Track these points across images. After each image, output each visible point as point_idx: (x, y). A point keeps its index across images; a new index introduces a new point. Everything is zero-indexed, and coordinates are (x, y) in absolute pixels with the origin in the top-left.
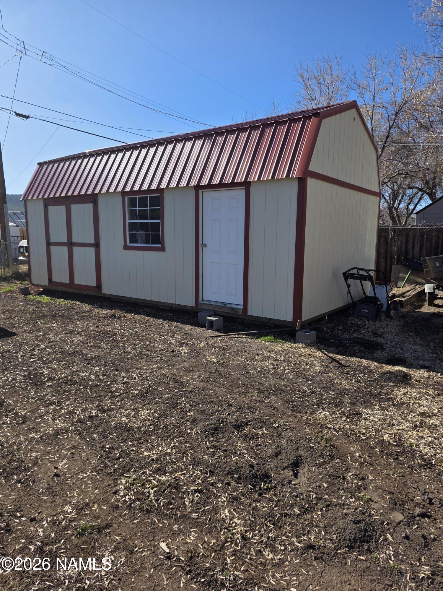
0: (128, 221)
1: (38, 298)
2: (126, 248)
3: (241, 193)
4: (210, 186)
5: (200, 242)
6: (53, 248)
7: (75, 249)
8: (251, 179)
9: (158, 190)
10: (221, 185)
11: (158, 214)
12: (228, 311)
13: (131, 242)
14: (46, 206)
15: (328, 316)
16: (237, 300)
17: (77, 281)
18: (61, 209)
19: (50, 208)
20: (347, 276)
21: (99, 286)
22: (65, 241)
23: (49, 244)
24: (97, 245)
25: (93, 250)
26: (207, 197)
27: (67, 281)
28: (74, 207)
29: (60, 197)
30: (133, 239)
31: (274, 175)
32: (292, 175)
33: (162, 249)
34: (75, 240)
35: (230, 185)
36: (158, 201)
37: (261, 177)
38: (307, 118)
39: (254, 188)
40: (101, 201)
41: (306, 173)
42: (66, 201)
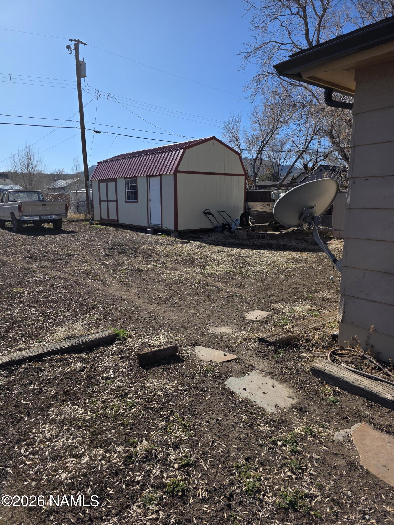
0: (127, 190)
1: (96, 226)
2: (126, 202)
3: (159, 178)
4: (150, 176)
5: (149, 199)
6: (102, 203)
7: (109, 203)
8: (161, 173)
10: (153, 176)
11: (136, 187)
12: (157, 227)
13: (128, 199)
14: (99, 183)
15: (199, 231)
16: (159, 223)
17: (110, 218)
18: (105, 184)
19: (101, 184)
20: (205, 213)
21: (118, 220)
22: (106, 199)
23: (100, 201)
24: (116, 201)
25: (115, 203)
26: (152, 179)
27: (107, 218)
28: (109, 184)
29: (103, 179)
30: (129, 198)
31: (168, 173)
32: (172, 172)
33: (137, 202)
34: (109, 199)
35: (156, 175)
36: (136, 182)
37: (165, 173)
38: (181, 149)
39: (163, 177)
40: (118, 181)
41: (176, 172)
42: (106, 181)
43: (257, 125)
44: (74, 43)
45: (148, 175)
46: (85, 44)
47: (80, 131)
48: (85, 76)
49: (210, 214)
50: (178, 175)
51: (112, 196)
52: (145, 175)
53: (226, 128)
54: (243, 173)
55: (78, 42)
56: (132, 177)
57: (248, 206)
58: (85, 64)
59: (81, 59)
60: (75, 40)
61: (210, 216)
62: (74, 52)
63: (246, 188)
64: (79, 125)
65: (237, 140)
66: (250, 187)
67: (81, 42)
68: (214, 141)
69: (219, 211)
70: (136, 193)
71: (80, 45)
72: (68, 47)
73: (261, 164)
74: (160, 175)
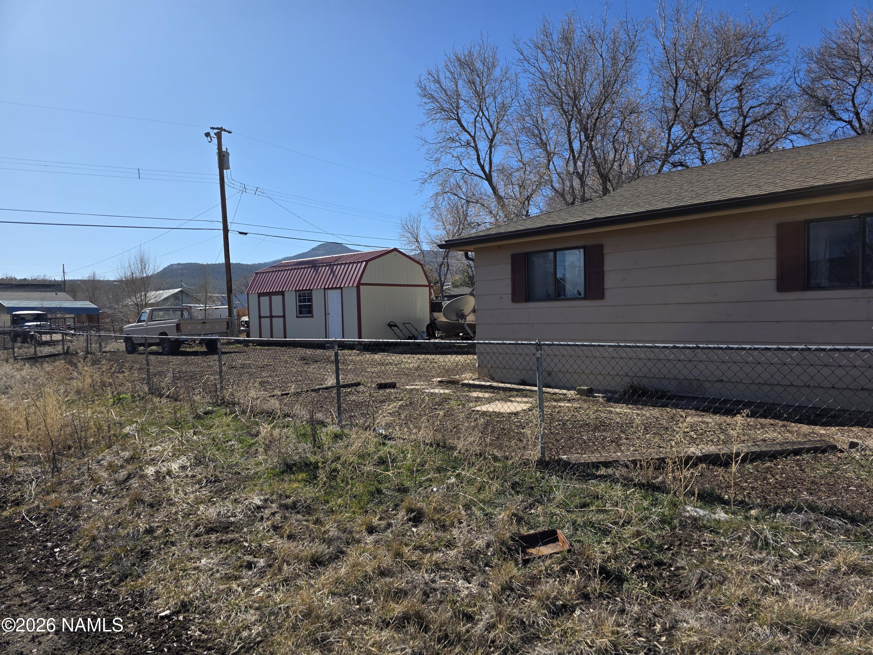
0: (298, 304)
1: (255, 347)
2: (297, 317)
3: (340, 291)
4: (328, 288)
5: (327, 312)
6: (262, 319)
7: (274, 319)
8: (342, 286)
9: (309, 289)
10: (332, 288)
11: (310, 300)
13: (299, 314)
14: (259, 297)
17: (275, 336)
18: (267, 298)
19: (261, 298)
20: (390, 325)
21: (285, 337)
22: (269, 315)
23: (260, 317)
24: (284, 316)
25: (282, 319)
26: (330, 292)
28: (274, 298)
29: (266, 292)
30: (301, 312)
31: (350, 285)
32: (355, 285)
33: (312, 317)
34: (273, 314)
35: (336, 288)
36: (310, 295)
37: (346, 286)
38: (362, 262)
39: (343, 290)
40: (286, 294)
41: (359, 284)
42: (270, 294)
43: (441, 223)
44: (216, 131)
45: (326, 287)
46: (229, 132)
47: (221, 232)
48: (228, 168)
49: (396, 326)
50: (361, 287)
51: (277, 311)
52: (323, 287)
53: (404, 227)
54: (427, 284)
55: (221, 129)
56: (306, 290)
57: (433, 317)
58: (228, 154)
59: (224, 149)
60: (218, 128)
61: (395, 329)
62: (215, 140)
63: (431, 300)
64: (221, 226)
65: (417, 241)
66: (437, 297)
67: (225, 130)
68: (395, 252)
69: (403, 324)
70: (310, 306)
71: (223, 133)
72: (207, 135)
73: (448, 270)
74: (340, 288)
